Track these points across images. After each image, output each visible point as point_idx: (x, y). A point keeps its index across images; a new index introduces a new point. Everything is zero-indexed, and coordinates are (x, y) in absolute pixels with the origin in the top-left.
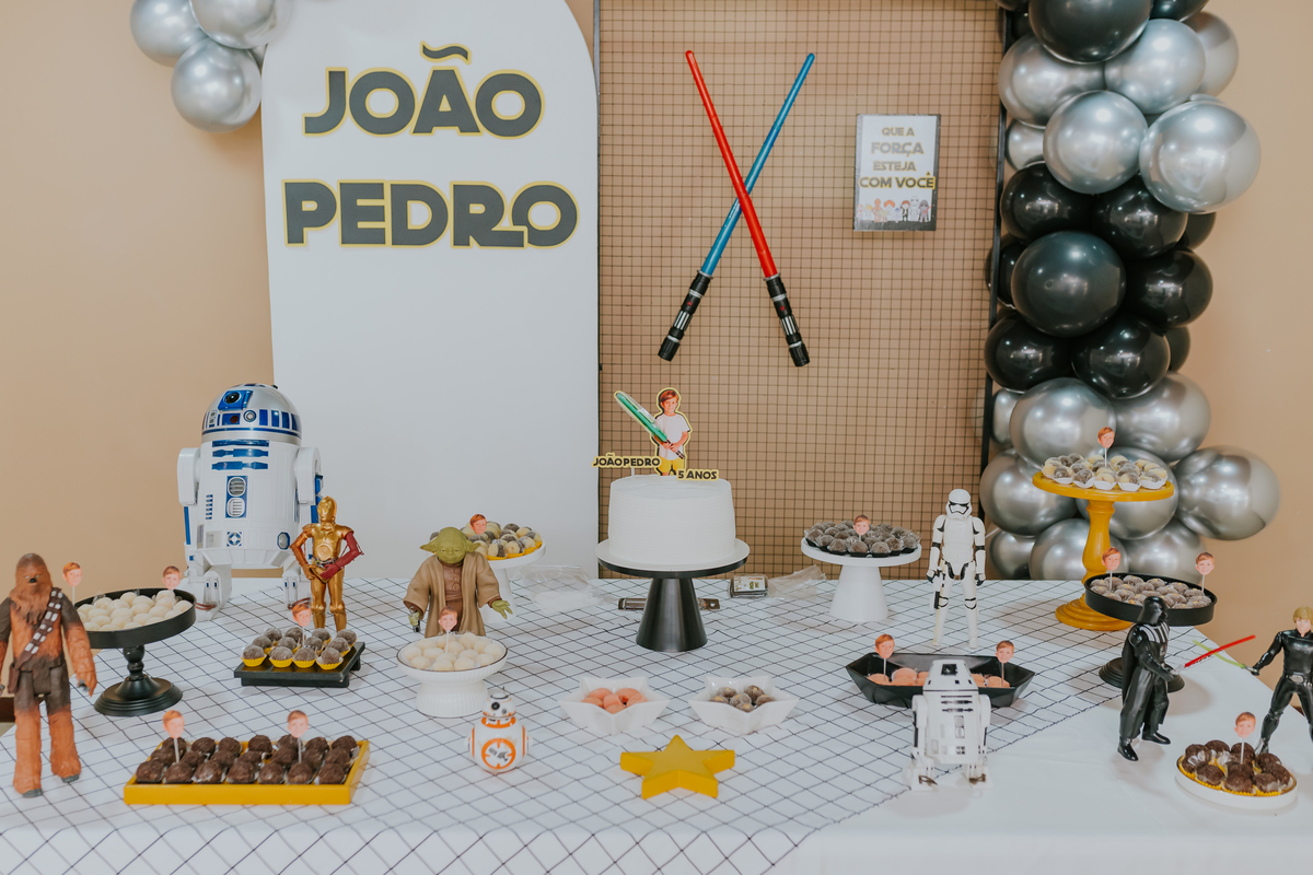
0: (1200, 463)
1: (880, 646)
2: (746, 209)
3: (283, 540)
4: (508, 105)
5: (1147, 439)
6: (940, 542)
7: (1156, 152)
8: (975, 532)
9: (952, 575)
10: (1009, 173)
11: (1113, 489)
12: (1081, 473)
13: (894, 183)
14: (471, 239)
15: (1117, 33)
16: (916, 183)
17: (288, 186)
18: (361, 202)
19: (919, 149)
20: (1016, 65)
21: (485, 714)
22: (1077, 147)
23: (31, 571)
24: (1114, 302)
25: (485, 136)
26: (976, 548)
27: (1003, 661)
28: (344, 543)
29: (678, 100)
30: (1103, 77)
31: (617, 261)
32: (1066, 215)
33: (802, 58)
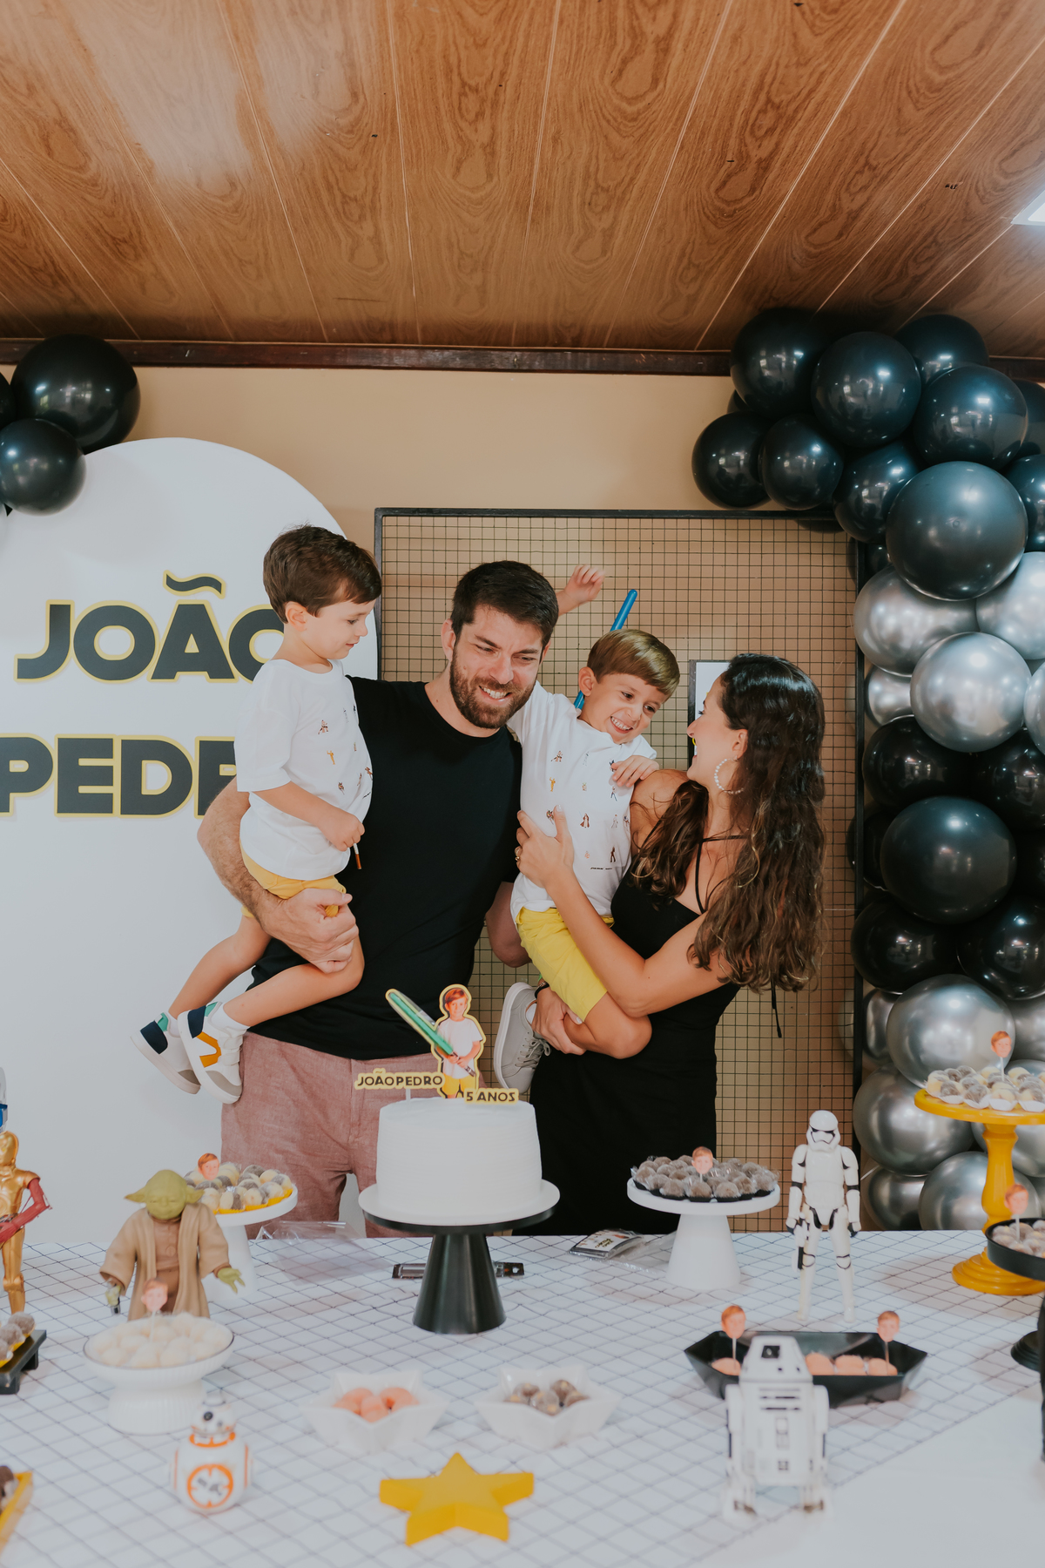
1: (728, 1321)
4: (269, 647)
6: (801, 1181)
8: (845, 1167)
9: (818, 1224)
10: (871, 730)
11: (1014, 1110)
12: (973, 1089)
15: (989, 566)
18: (83, 762)
20: (873, 603)
21: (194, 1428)
24: (1004, 881)
25: (239, 681)
26: (848, 1188)
27: (886, 1338)
28: (26, 1193)
30: (975, 618)
32: (940, 778)
33: (622, 595)
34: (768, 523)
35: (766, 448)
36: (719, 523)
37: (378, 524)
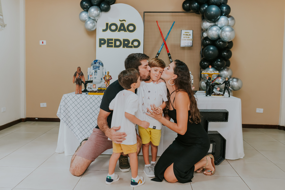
0: (231, 79)
2: (165, 44)
3: (101, 79)
4: (131, 28)
5: (223, 76)
7: (221, 33)
10: (203, 38)
13: (186, 40)
14: (125, 47)
15: (216, 17)
16: (190, 40)
17: (100, 39)
18: (110, 41)
19: (190, 35)
20: (203, 22)
22: (211, 33)
23: (79, 68)
24: (217, 55)
25: (128, 32)
28: (110, 77)
29: (155, 28)
30: (215, 24)
31: (146, 51)
32: (210, 43)
33: (173, 22)
34: (191, 13)
35: (190, 4)
36: (185, 13)
37: (144, 13)
